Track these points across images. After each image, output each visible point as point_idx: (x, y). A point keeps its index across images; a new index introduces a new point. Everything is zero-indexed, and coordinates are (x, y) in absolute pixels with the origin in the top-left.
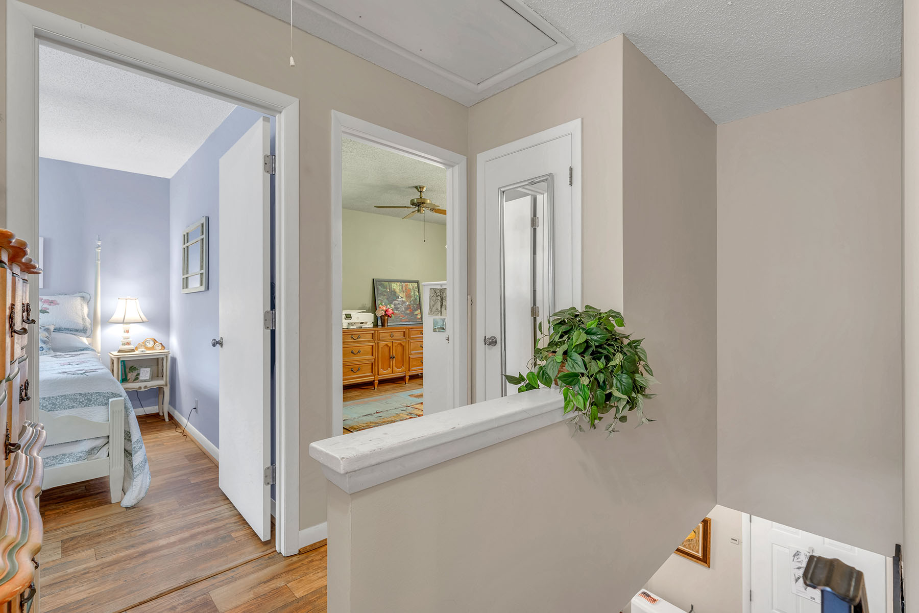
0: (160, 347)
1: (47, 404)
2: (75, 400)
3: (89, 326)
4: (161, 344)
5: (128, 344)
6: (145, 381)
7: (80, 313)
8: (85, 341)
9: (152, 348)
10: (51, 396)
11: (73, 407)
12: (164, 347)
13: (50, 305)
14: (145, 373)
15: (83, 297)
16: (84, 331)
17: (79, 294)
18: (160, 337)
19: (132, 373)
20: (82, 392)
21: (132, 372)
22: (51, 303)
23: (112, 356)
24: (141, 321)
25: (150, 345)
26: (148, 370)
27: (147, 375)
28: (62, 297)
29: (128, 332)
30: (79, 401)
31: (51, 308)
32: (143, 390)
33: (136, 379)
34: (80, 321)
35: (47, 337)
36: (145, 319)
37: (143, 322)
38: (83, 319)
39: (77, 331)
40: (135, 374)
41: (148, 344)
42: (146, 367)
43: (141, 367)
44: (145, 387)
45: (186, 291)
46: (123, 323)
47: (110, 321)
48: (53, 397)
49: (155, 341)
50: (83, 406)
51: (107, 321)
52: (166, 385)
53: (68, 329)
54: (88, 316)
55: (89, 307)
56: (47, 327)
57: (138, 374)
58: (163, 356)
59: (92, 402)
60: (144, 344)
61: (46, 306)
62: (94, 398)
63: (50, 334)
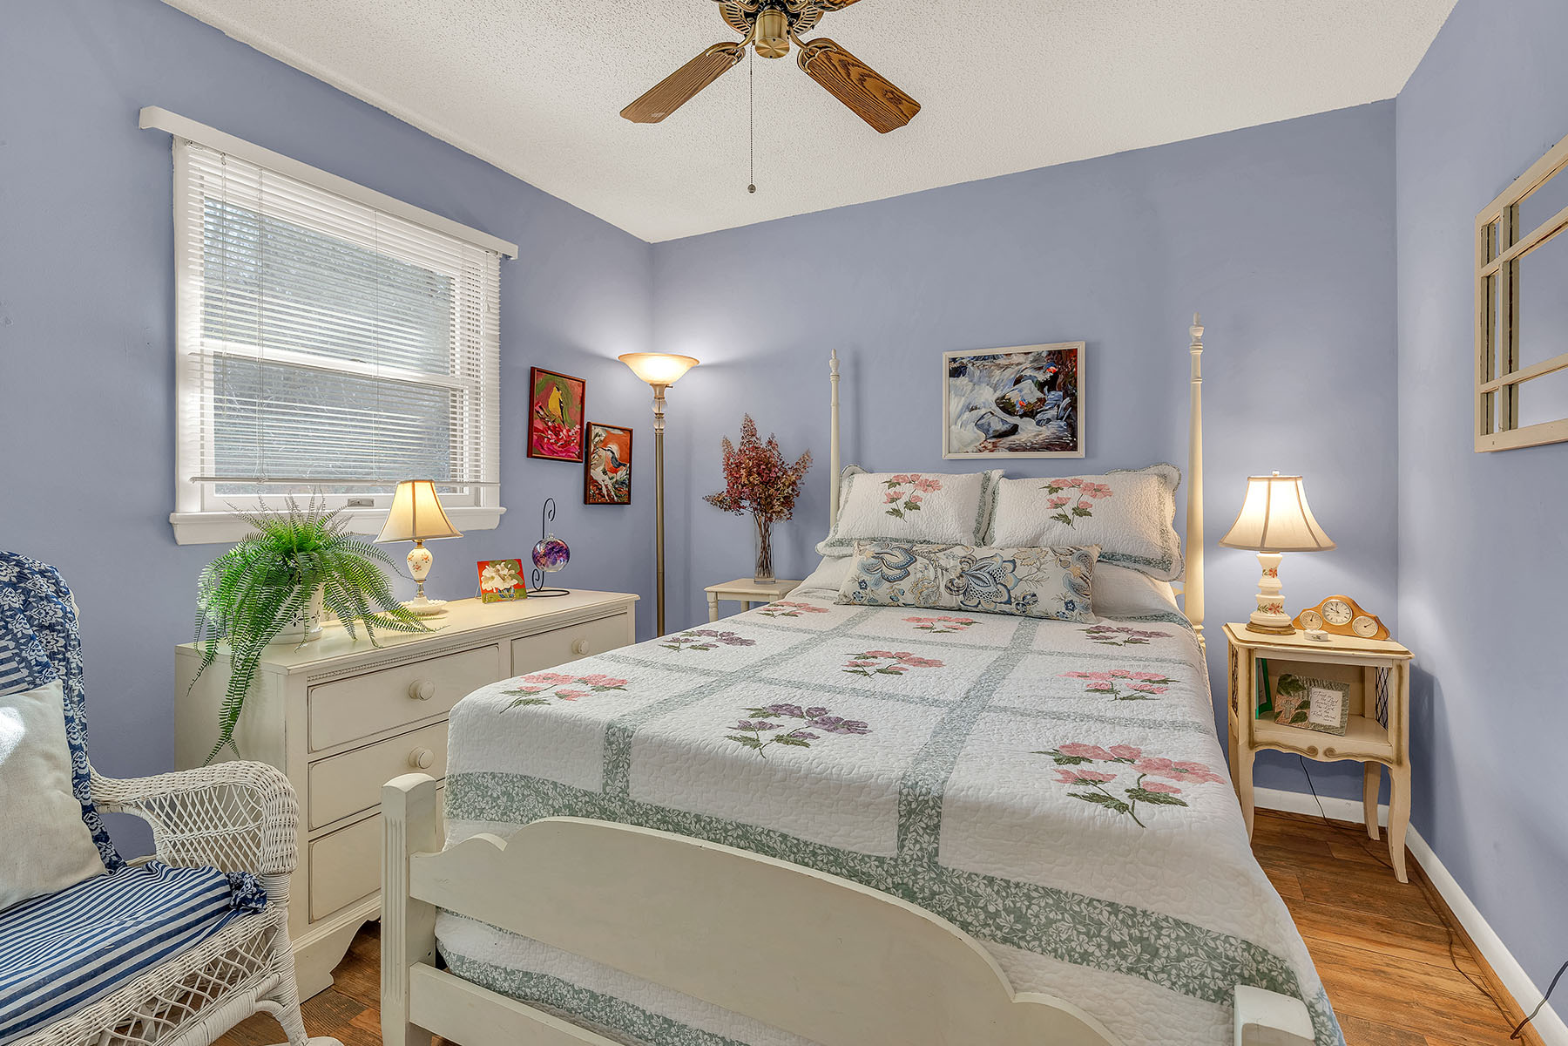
0: (1373, 629)
1: (1000, 908)
2: (1093, 929)
3: (1175, 552)
4: (1376, 619)
5: (1275, 608)
6: (1327, 730)
7: (1156, 517)
8: (1168, 592)
9: (1347, 630)
10: (1013, 880)
11: (1085, 957)
12: (1386, 631)
13: (1094, 496)
14: (1327, 705)
15: (1164, 477)
16: (1161, 564)
17: (1153, 470)
18: (1371, 598)
19: (1286, 696)
20: (1122, 902)
21: (1288, 693)
22: (1097, 490)
23: (1234, 642)
24: (1315, 546)
25: (1341, 617)
26: (1337, 696)
27: (1331, 713)
28: (1119, 476)
29: (1273, 573)
30: (1109, 939)
31: (1097, 505)
32: (1321, 758)
33: (1300, 717)
34: (1156, 538)
35: (1084, 578)
36: (1325, 540)
37: (1319, 549)
38: (1163, 532)
39: (1148, 562)
40: (1295, 701)
41: (1332, 615)
42: (1329, 687)
43: (1314, 682)
44: (1329, 752)
45: (1502, 439)
46: (1263, 549)
47: (1229, 538)
48: (1017, 885)
49: (1355, 609)
50: (1124, 965)
51: (1218, 539)
52: (1399, 762)
53: (1128, 558)
54: (1174, 526)
55: (1176, 502)
56: (1084, 549)
57: (1306, 705)
58: (1386, 665)
59: (1158, 963)
60: (1320, 612)
61: (1087, 498)
62: (1167, 947)
63: (1090, 568)
